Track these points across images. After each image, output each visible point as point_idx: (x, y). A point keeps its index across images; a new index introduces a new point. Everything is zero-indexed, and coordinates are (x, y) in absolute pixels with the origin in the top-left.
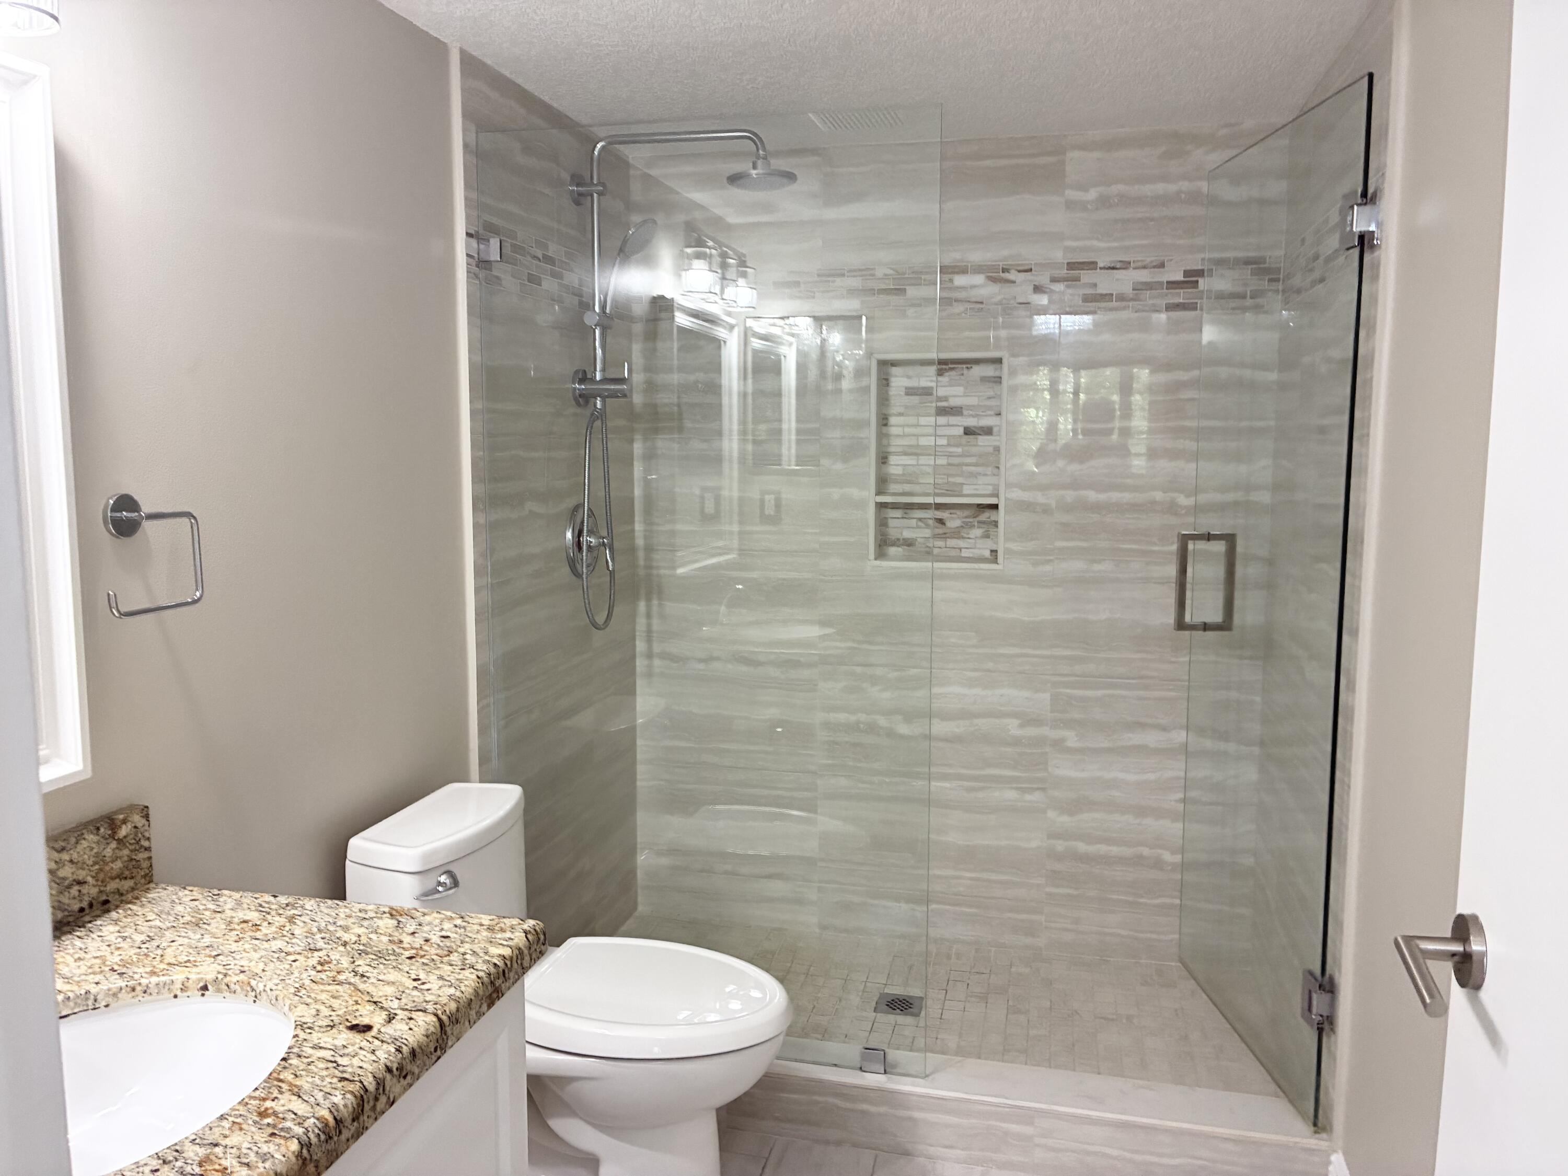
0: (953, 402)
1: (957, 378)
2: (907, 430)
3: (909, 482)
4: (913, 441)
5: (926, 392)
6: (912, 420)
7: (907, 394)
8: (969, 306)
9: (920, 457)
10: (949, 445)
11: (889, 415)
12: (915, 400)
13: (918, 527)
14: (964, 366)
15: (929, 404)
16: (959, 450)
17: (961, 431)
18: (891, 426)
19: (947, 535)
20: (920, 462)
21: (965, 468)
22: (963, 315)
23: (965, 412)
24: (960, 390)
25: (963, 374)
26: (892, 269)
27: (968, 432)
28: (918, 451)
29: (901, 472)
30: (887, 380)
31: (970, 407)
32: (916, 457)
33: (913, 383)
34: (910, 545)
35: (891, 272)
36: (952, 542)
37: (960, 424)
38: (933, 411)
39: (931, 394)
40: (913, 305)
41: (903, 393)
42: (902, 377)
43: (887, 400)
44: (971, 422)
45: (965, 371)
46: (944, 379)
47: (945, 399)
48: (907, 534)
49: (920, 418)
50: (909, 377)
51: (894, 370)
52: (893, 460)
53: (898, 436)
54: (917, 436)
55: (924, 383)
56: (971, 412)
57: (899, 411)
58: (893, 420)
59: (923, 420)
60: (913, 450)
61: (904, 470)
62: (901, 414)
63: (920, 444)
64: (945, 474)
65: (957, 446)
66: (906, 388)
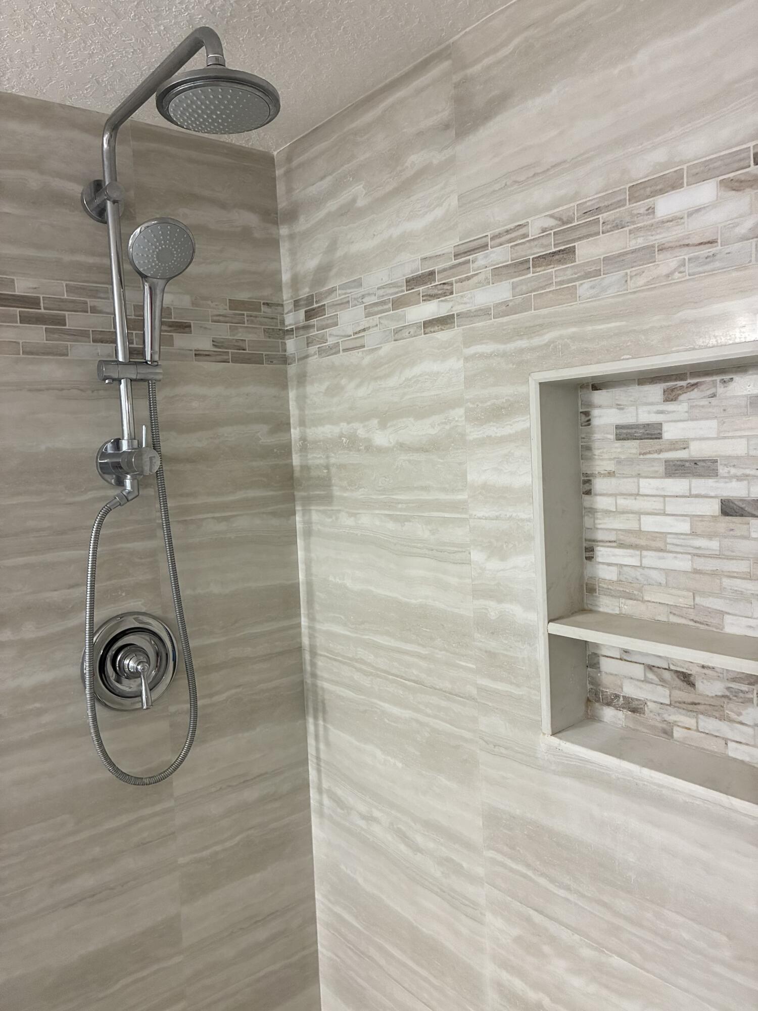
0: (697, 450)
1: (704, 402)
2: (622, 502)
3: (630, 597)
4: (633, 525)
5: (652, 433)
6: (627, 485)
7: (619, 438)
8: (685, 254)
9: (645, 553)
10: (694, 534)
11: (592, 475)
12: (632, 447)
13: (646, 681)
14: (718, 378)
15: (656, 456)
16: (714, 545)
17: (714, 508)
18: (596, 495)
19: (700, 707)
20: (646, 562)
21: (726, 582)
22: (677, 275)
23: (722, 471)
24: (709, 427)
25: (714, 396)
26: (552, 216)
27: (729, 509)
28: (643, 542)
29: (615, 578)
30: (587, 414)
31: (731, 460)
32: (638, 553)
33: (628, 417)
34: (634, 711)
35: (552, 222)
36: (709, 724)
37: (712, 494)
38: (661, 469)
39: (659, 437)
40: (587, 276)
41: (612, 437)
42: (611, 407)
43: (589, 448)
44: (736, 490)
45: (721, 390)
46: (679, 408)
47: (683, 444)
48: (630, 690)
49: (643, 482)
50: (620, 407)
51: (599, 397)
52: (603, 554)
53: (608, 512)
54: (639, 513)
55: (645, 416)
56: (733, 471)
57: (609, 469)
58: (599, 485)
59: (648, 485)
60: (633, 540)
61: (620, 573)
62: (611, 474)
63: (644, 528)
64: (688, 590)
65: (710, 536)
66: (618, 427)
